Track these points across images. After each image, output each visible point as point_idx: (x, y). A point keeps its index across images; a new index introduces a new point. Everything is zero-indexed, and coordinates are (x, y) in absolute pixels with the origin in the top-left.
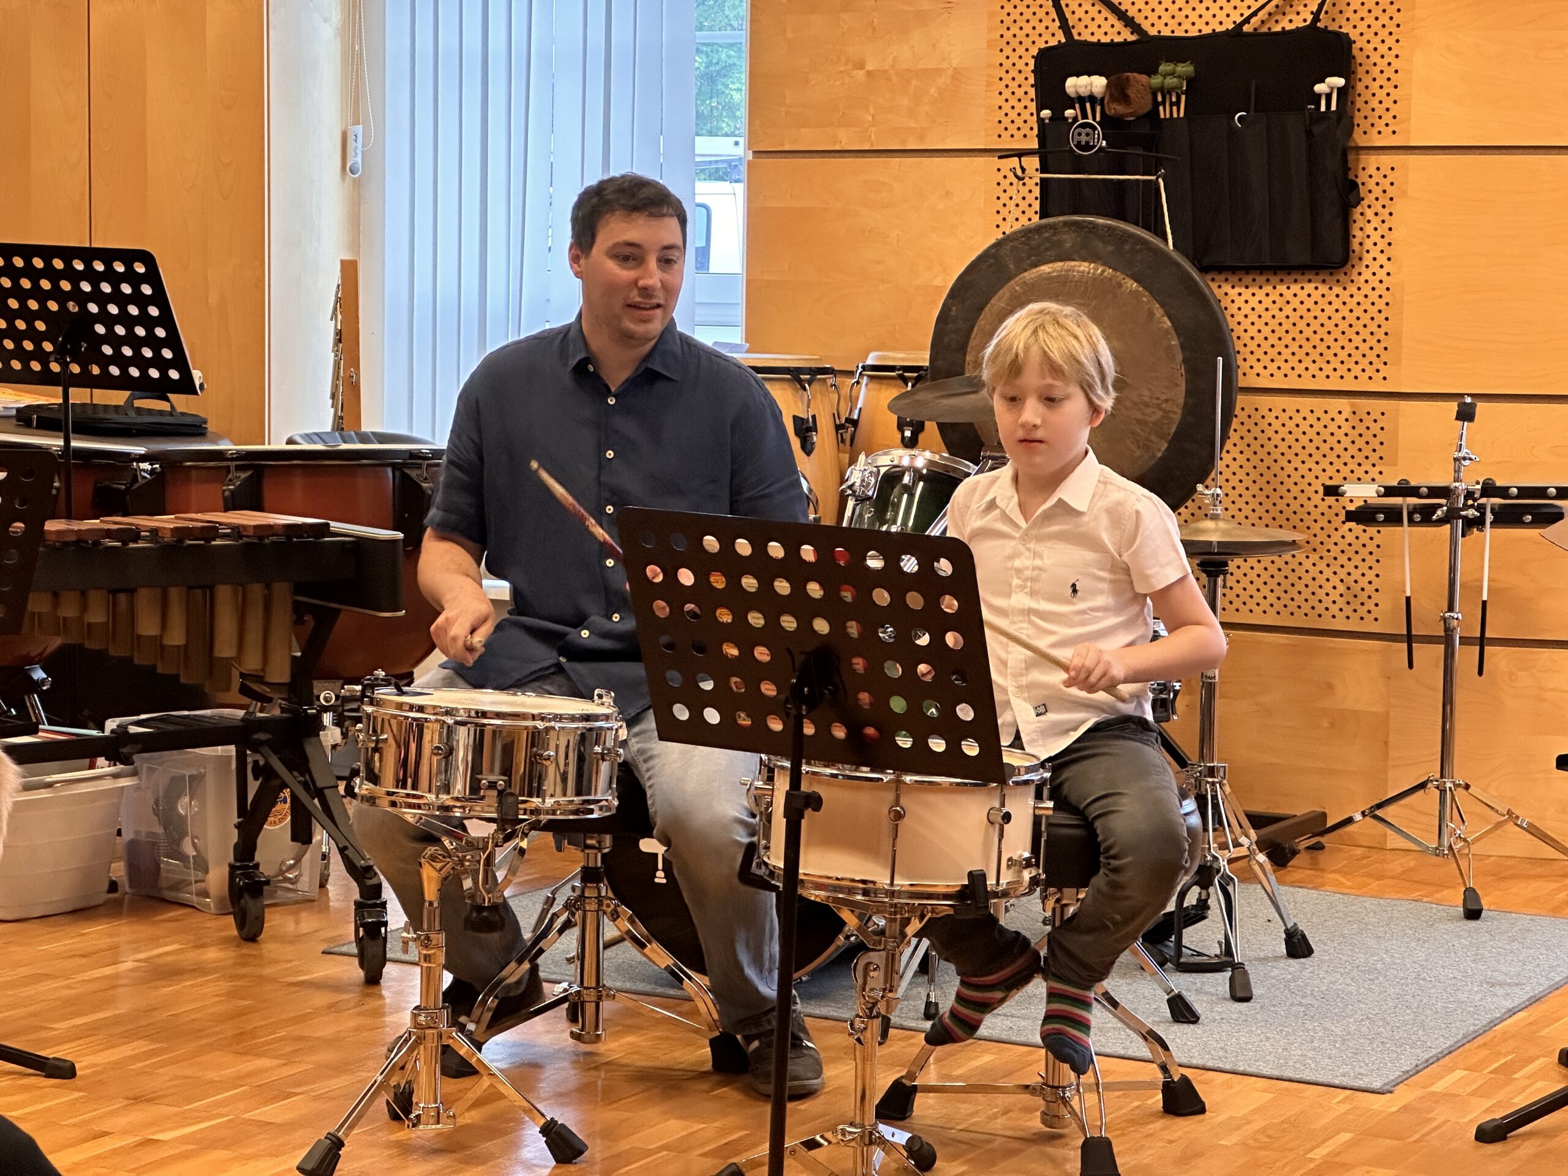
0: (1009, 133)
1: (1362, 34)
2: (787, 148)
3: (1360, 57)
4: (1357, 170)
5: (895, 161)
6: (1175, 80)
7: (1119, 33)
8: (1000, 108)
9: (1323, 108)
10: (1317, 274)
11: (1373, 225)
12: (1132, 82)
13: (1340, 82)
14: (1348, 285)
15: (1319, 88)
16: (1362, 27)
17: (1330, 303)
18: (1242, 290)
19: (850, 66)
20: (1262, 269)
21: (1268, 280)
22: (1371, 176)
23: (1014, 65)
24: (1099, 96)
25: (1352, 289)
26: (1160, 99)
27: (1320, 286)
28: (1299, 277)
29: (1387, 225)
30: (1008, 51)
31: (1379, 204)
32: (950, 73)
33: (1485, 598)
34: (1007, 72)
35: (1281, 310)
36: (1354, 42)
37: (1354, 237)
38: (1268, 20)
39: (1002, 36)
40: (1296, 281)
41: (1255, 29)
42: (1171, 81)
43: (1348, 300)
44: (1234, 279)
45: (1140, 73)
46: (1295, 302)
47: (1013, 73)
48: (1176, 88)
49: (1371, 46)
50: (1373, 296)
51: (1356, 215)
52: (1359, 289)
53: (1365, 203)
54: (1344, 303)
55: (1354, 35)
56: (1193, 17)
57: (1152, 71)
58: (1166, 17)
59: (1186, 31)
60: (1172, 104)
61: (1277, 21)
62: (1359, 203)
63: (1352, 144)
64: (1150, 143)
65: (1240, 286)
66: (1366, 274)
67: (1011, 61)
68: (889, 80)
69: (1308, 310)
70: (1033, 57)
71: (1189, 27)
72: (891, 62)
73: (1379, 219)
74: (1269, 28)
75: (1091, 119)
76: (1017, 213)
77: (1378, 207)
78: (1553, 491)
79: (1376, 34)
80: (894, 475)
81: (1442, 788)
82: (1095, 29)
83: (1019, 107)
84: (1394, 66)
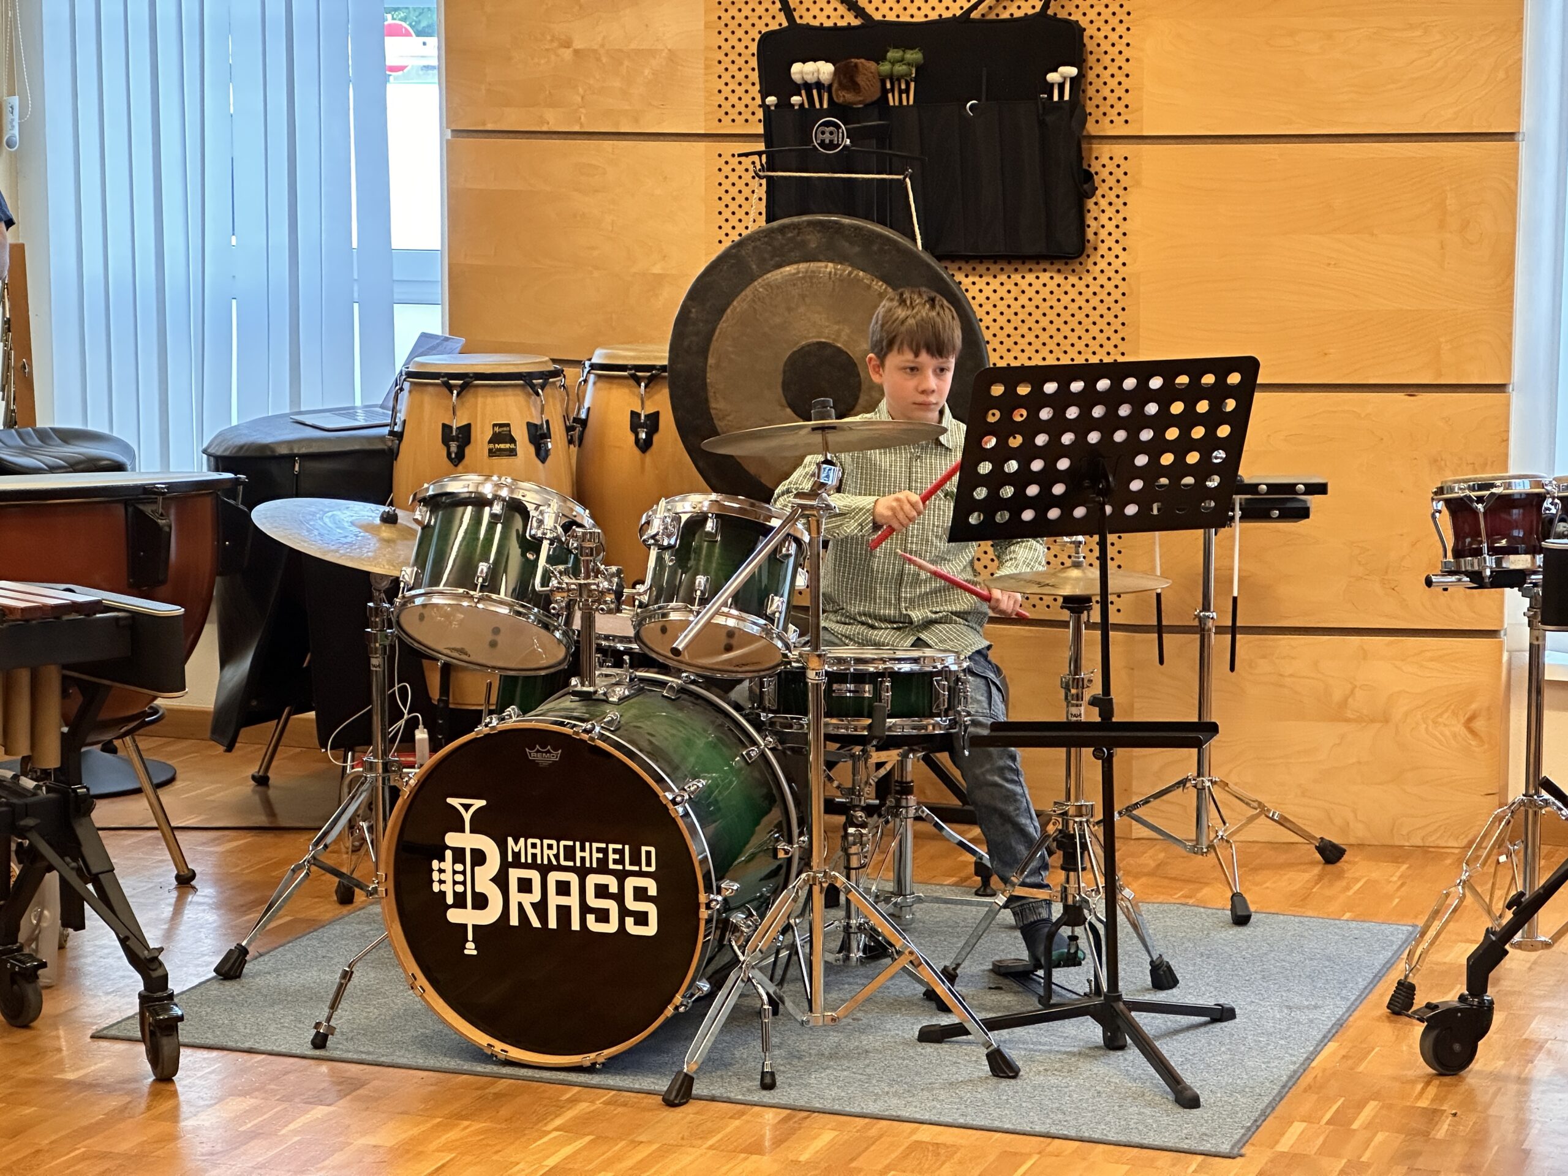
0: (730, 117)
1: (1092, 22)
2: (489, 127)
3: (1090, 45)
4: (1089, 159)
5: (608, 144)
6: (904, 67)
7: (842, 17)
8: (720, 91)
9: (1056, 98)
10: (1052, 264)
11: (1108, 214)
12: (861, 69)
13: (1073, 71)
14: (1085, 276)
15: (1052, 77)
16: (1092, 14)
17: (1066, 293)
18: (976, 279)
19: (555, 44)
20: (995, 259)
21: (1002, 270)
22: (1104, 166)
23: (733, 47)
24: (826, 83)
25: (1088, 279)
26: (888, 86)
27: (1055, 276)
28: (1034, 267)
29: (1121, 216)
30: (726, 33)
31: (1113, 194)
32: (664, 54)
33: (1235, 594)
34: (726, 55)
35: (1016, 299)
36: (1084, 30)
37: (1089, 226)
38: (996, 6)
39: (720, 18)
40: (1030, 270)
41: (983, 15)
42: (900, 69)
43: (1084, 290)
44: (968, 268)
45: (868, 59)
46: (1030, 293)
48: (906, 75)
49: (1102, 34)
50: (1110, 287)
51: (1090, 203)
52: (1095, 279)
53: (1099, 193)
54: (1080, 293)
55: (1084, 22)
56: (919, 2)
57: (880, 58)
58: (890, 2)
59: (912, 16)
60: (901, 92)
61: (1005, 8)
62: (1093, 194)
63: (1085, 133)
64: (882, 136)
65: (974, 275)
66: (1102, 264)
67: (729, 44)
68: (598, 60)
69: (1044, 300)
70: (753, 40)
71: (915, 12)
72: (600, 39)
73: (1113, 209)
74: (997, 15)
75: (818, 106)
76: (740, 199)
77: (1111, 196)
78: (1302, 487)
79: (1106, 22)
80: (697, 522)
81: (1199, 786)
82: (816, 12)
83: (740, 91)
84: (1126, 54)
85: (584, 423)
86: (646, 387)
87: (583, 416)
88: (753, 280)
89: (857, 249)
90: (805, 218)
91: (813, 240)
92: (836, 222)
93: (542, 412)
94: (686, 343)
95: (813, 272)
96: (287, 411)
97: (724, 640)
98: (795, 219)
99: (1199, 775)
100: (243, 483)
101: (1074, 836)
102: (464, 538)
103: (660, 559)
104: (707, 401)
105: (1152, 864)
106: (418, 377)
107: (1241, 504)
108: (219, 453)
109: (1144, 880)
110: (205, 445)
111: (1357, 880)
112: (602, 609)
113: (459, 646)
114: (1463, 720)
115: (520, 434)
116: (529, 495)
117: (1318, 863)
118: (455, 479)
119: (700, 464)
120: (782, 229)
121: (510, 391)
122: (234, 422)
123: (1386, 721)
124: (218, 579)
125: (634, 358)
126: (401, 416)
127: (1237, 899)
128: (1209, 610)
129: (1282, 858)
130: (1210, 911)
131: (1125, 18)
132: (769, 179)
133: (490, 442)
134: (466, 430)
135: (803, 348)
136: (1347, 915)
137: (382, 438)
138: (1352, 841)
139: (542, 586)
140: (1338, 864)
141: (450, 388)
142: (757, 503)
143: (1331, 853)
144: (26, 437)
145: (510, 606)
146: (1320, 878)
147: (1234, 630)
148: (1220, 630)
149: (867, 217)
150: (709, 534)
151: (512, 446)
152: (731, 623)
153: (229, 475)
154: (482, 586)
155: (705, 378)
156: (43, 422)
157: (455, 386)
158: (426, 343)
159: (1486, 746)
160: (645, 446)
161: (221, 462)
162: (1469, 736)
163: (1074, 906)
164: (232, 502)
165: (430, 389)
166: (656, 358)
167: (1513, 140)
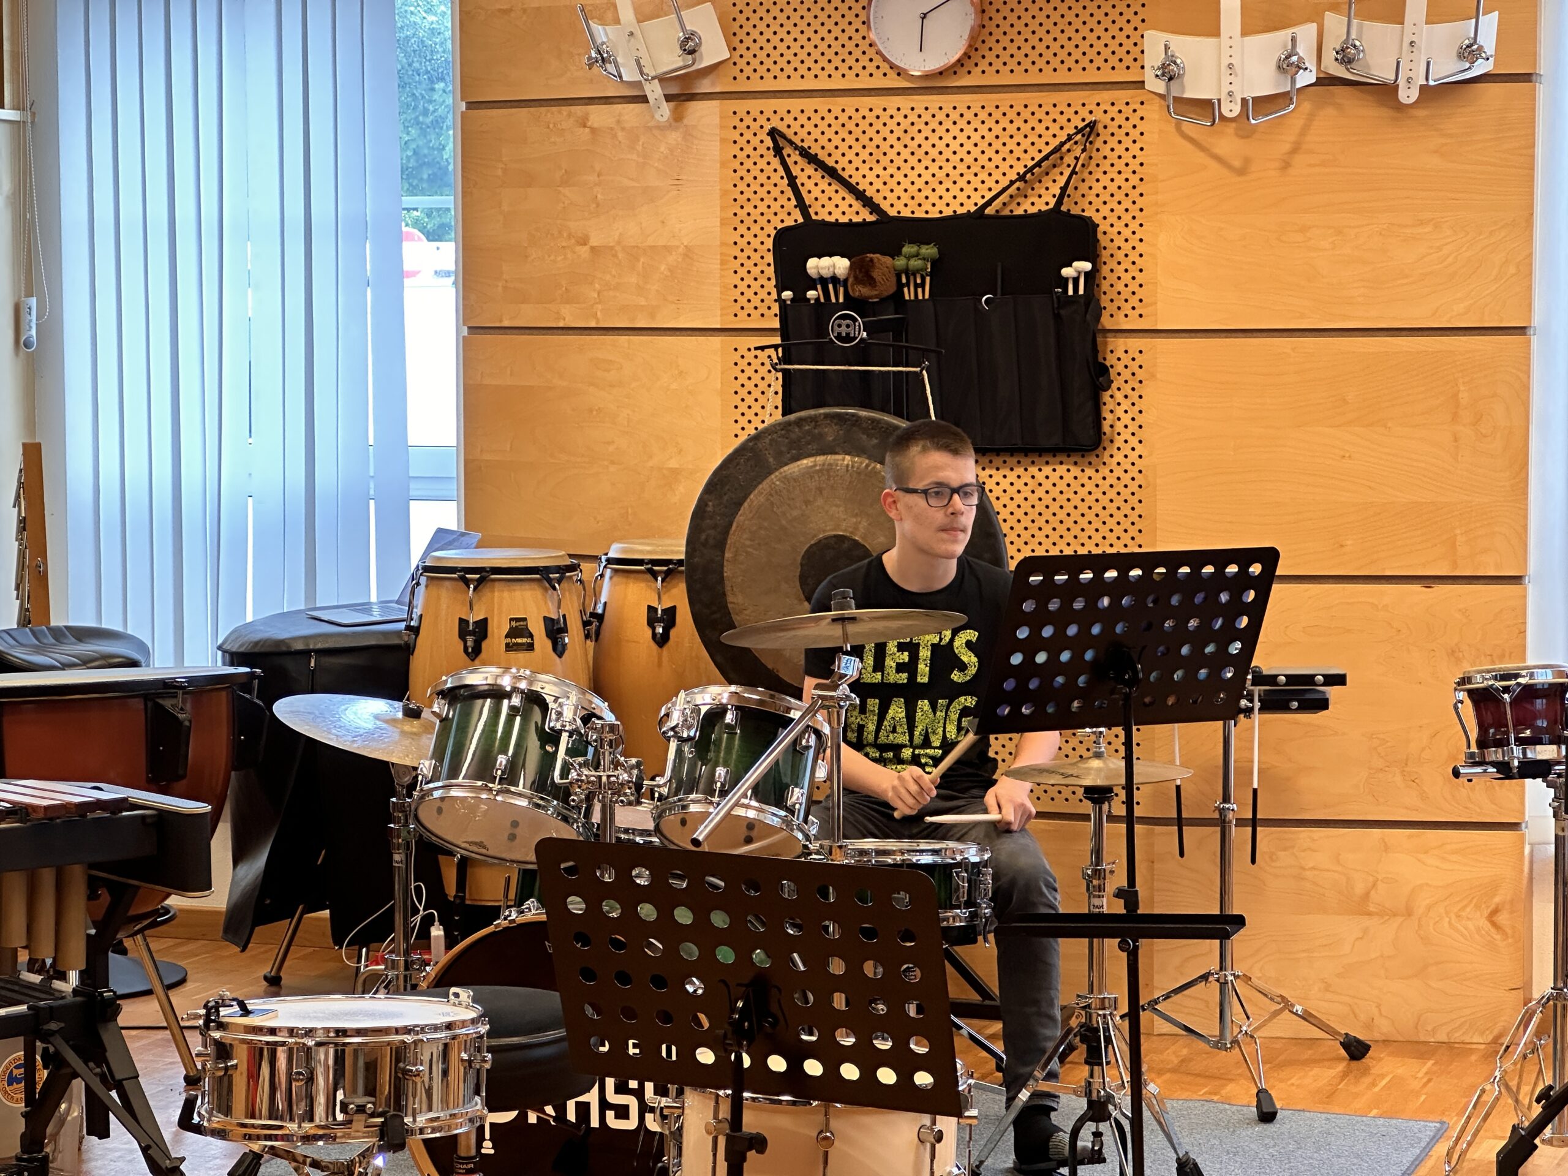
0: (746, 312)
1: (1105, 218)
2: (506, 324)
3: (1103, 241)
4: (1105, 352)
5: (623, 340)
6: (920, 262)
7: (857, 213)
8: (736, 286)
9: (1071, 292)
10: (1069, 456)
11: (1123, 407)
12: (876, 264)
14: (1101, 468)
15: (1067, 272)
16: (1105, 211)
17: (1083, 485)
18: (993, 472)
19: (573, 241)
20: (1012, 452)
21: (1019, 462)
23: (749, 243)
24: (842, 278)
25: (1104, 471)
26: (904, 280)
27: (1072, 468)
28: (1051, 459)
29: (1137, 408)
30: (742, 229)
31: (1128, 387)
32: (681, 250)
33: (1255, 786)
34: (742, 250)
35: (1033, 492)
36: (1098, 226)
37: (1105, 419)
38: (1010, 203)
39: (735, 214)
40: (1047, 463)
41: (997, 211)
42: (915, 263)
43: (1101, 482)
45: (883, 254)
46: (1047, 484)
47: (749, 251)
48: (922, 270)
49: (1115, 230)
50: (1126, 479)
51: (1106, 396)
52: (1111, 471)
53: (1114, 386)
54: (1097, 486)
55: (1097, 218)
56: (933, 198)
57: (895, 253)
58: (905, 198)
59: (927, 212)
60: (916, 286)
61: (1019, 204)
62: (1108, 387)
63: (1100, 327)
64: (898, 328)
65: (991, 468)
66: (1119, 457)
67: (745, 240)
68: (615, 256)
69: (1061, 492)
70: (769, 236)
71: (929, 208)
72: (616, 238)
73: (1129, 402)
74: (1011, 211)
75: (833, 300)
76: (756, 393)
77: (1127, 389)
78: (1321, 678)
79: (1119, 218)
80: (716, 714)
81: (1222, 980)
82: (832, 209)
83: (755, 286)
84: (1139, 250)
85: (600, 618)
86: (663, 581)
87: (600, 611)
88: (770, 474)
89: (875, 441)
90: (822, 411)
91: (831, 433)
92: (853, 415)
93: (559, 607)
94: (703, 537)
95: (830, 464)
96: (302, 607)
97: (744, 832)
98: (812, 412)
99: (1221, 969)
100: (259, 677)
101: (1097, 1030)
102: (483, 731)
103: (679, 752)
104: (724, 594)
105: (1176, 1061)
106: (433, 571)
107: (1260, 696)
108: (234, 650)
109: (1168, 1076)
110: (220, 642)
111: (1383, 1076)
112: (622, 801)
113: (478, 840)
114: (1486, 913)
115: (537, 628)
116: (547, 687)
117: (1343, 1059)
118: (472, 672)
119: (719, 658)
120: (799, 422)
121: (526, 586)
122: (249, 618)
123: (1409, 913)
124: (233, 773)
125: (649, 552)
126: (417, 612)
127: (1262, 1096)
128: (1229, 802)
129: (1308, 1054)
130: (1235, 1108)
131: (1138, 214)
132: (784, 371)
133: (506, 637)
134: (483, 625)
135: (820, 541)
136: (1374, 1112)
137: (398, 633)
138: (1377, 1036)
139: (562, 778)
140: (1364, 1060)
141: (467, 583)
142: (777, 694)
143: (1356, 1050)
144: (39, 636)
145: (530, 799)
146: (1345, 1075)
147: (1254, 823)
148: (1241, 822)
149: (883, 409)
150: (728, 726)
151: (529, 640)
152: (752, 814)
153: (247, 670)
154: (501, 779)
155: (722, 572)
156: (57, 620)
157: (472, 580)
158: (442, 538)
159: (1510, 940)
160: (662, 641)
161: (235, 658)
162: (1493, 930)
163: (1099, 1101)
164: (248, 696)
165: (447, 583)
166: (672, 552)
167: (1525, 334)
